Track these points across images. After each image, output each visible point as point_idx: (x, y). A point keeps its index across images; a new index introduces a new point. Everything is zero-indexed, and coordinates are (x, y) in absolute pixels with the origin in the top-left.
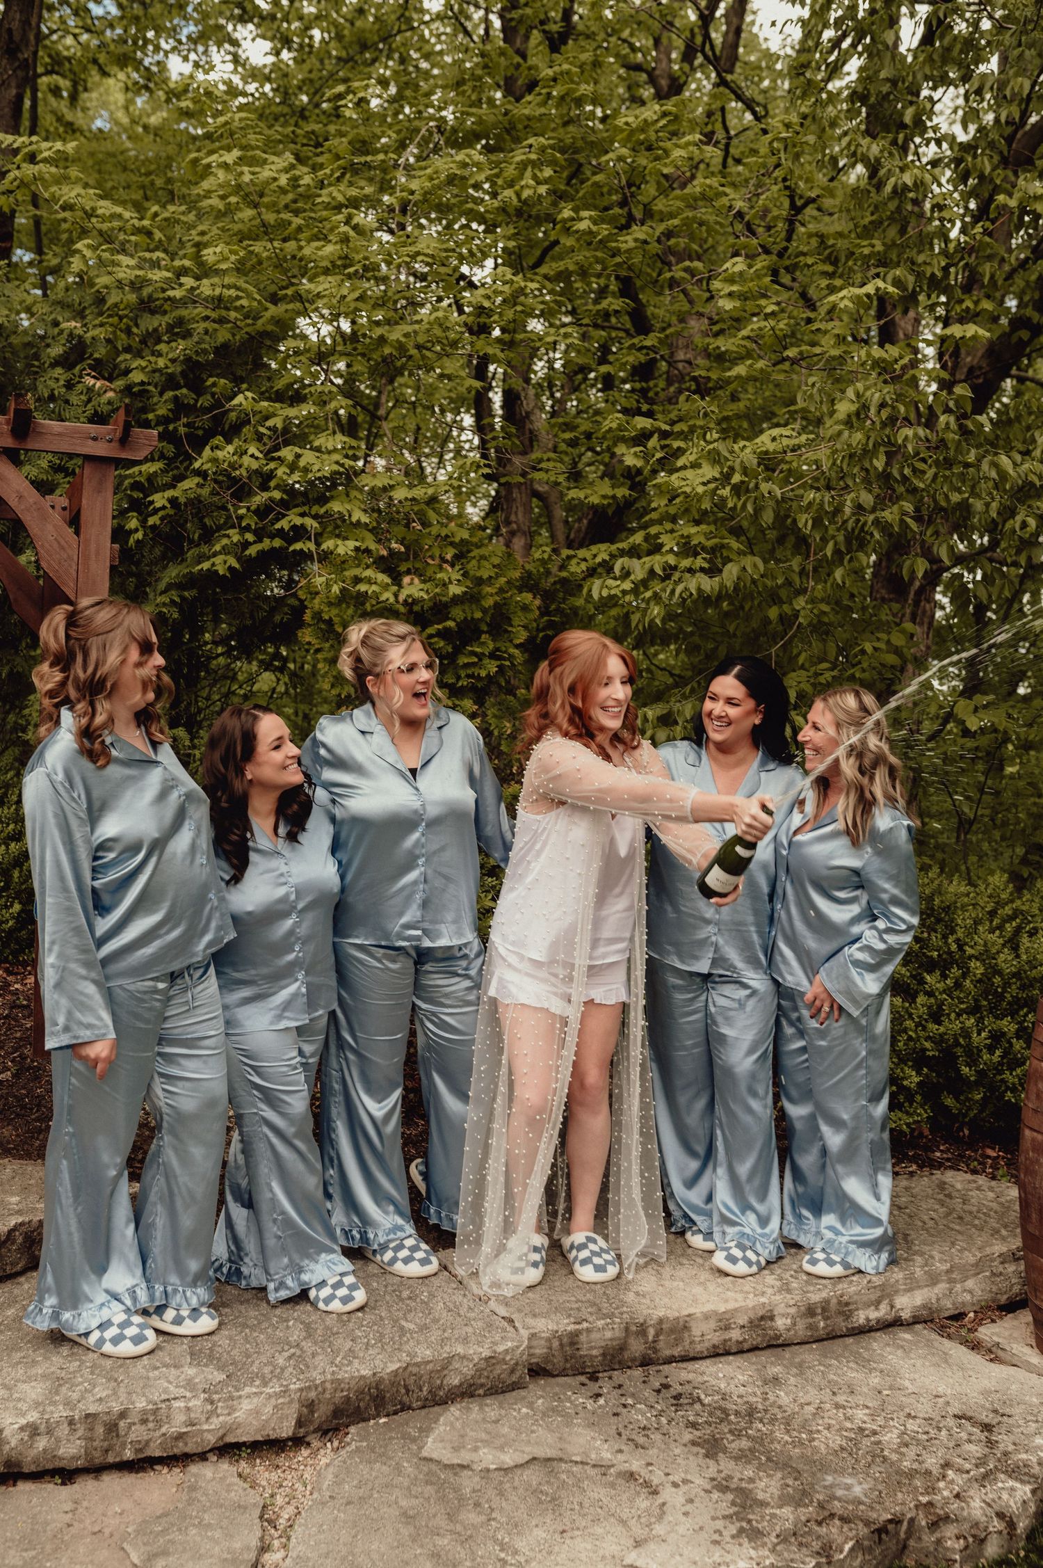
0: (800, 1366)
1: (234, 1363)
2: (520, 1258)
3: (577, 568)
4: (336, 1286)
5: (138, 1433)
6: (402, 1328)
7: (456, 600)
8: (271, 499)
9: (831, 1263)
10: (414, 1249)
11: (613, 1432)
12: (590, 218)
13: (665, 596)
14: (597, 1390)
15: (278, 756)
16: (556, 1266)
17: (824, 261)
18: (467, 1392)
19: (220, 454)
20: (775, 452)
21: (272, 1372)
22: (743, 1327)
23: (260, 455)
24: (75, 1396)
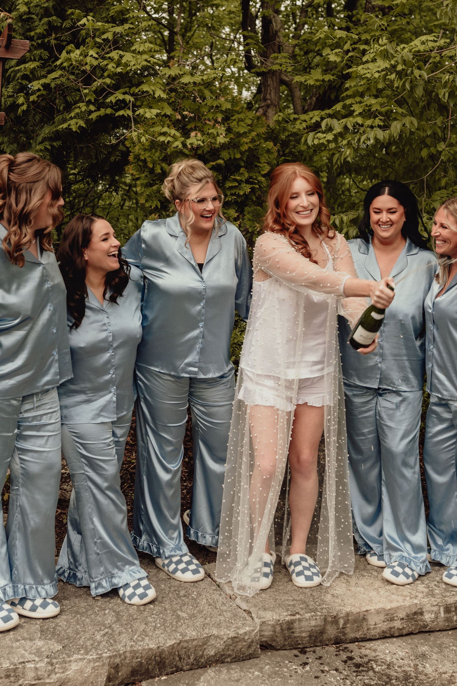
0: (440, 646)
1: (68, 638)
2: (256, 571)
3: (299, 126)
4: (136, 587)
6: (178, 616)
7: (224, 147)
8: (104, 83)
10: (189, 563)
13: (354, 143)
14: (305, 660)
15: (105, 245)
16: (281, 576)
18: (219, 660)
19: (72, 55)
20: (424, 50)
21: (92, 645)
22: (403, 619)
23: (97, 56)
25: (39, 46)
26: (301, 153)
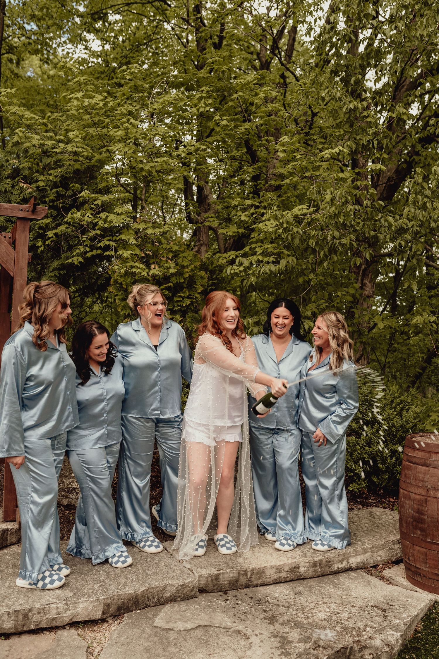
0: (310, 587)
1: (77, 589)
2: (195, 545)
3: (222, 261)
4: (120, 557)
5: (37, 618)
6: (147, 574)
7: (172, 274)
8: (96, 234)
9: (323, 545)
10: (153, 541)
11: (232, 615)
12: (226, 119)
13: (256, 273)
14: (226, 598)
16: (211, 548)
17: (321, 138)
18: (173, 600)
19: (75, 216)
20: (301, 215)
21: (92, 592)
22: (287, 571)
23: (91, 216)
24: (11, 603)
26: (223, 278)
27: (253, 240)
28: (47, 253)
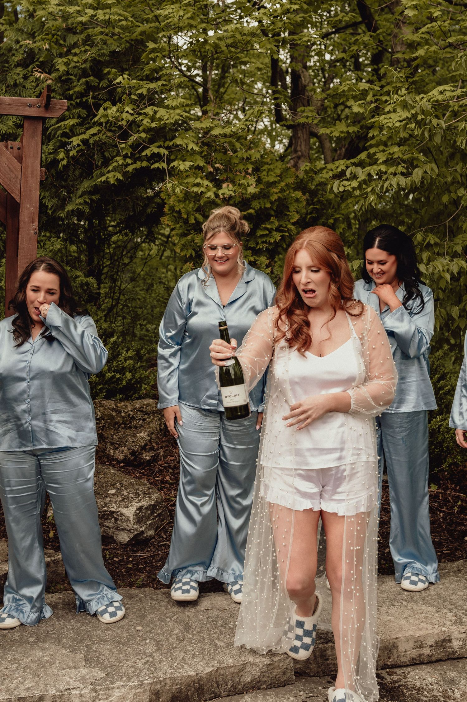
1: (111, 666)
3: (326, 175)
6: (216, 645)
7: (254, 196)
8: (140, 137)
13: (377, 189)
18: (255, 687)
19: (109, 112)
20: (442, 100)
21: (134, 672)
22: (431, 646)
23: (132, 112)
24: (13, 686)
25: (78, 105)
26: (329, 201)
27: (373, 142)
28: (74, 170)
